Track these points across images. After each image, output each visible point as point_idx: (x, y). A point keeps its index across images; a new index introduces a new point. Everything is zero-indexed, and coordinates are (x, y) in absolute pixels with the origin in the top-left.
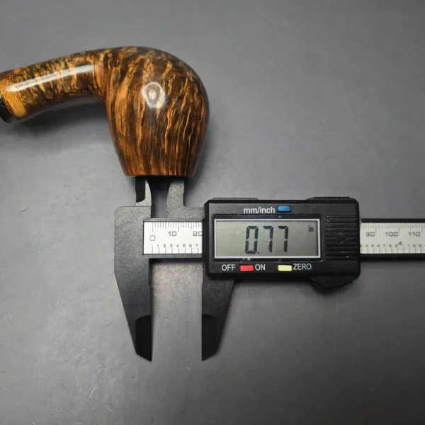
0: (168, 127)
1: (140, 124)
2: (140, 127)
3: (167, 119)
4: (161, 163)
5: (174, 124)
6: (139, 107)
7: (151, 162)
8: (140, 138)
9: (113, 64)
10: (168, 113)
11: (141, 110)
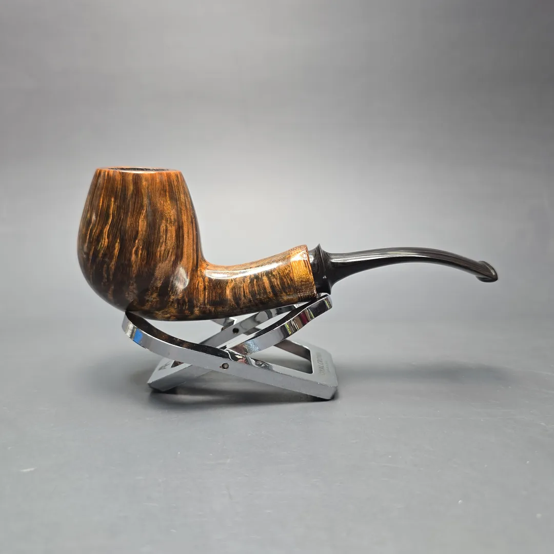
0: (108, 227)
1: (140, 233)
2: (140, 229)
3: (108, 238)
4: (119, 187)
5: (101, 232)
6: (140, 252)
7: (131, 187)
8: (142, 217)
9: (181, 302)
10: (106, 244)
11: (138, 248)
